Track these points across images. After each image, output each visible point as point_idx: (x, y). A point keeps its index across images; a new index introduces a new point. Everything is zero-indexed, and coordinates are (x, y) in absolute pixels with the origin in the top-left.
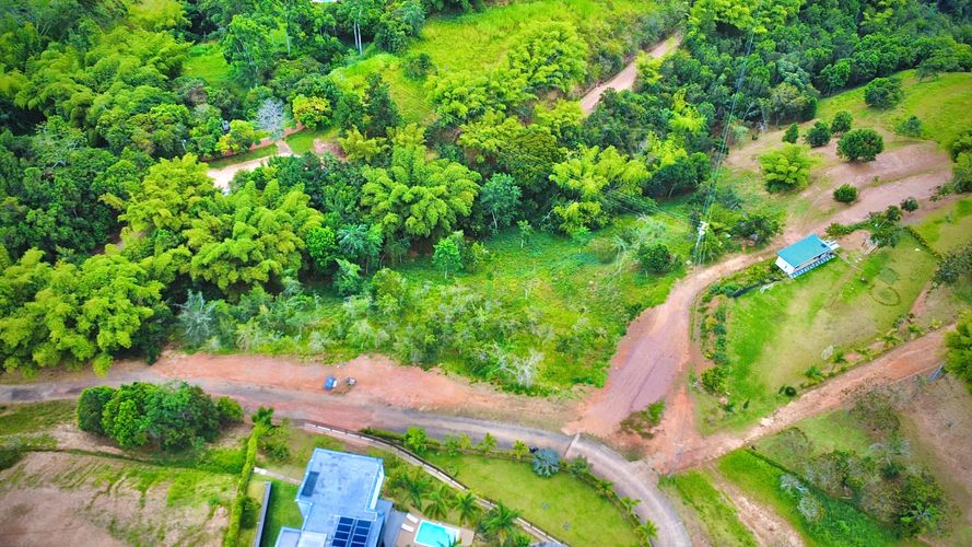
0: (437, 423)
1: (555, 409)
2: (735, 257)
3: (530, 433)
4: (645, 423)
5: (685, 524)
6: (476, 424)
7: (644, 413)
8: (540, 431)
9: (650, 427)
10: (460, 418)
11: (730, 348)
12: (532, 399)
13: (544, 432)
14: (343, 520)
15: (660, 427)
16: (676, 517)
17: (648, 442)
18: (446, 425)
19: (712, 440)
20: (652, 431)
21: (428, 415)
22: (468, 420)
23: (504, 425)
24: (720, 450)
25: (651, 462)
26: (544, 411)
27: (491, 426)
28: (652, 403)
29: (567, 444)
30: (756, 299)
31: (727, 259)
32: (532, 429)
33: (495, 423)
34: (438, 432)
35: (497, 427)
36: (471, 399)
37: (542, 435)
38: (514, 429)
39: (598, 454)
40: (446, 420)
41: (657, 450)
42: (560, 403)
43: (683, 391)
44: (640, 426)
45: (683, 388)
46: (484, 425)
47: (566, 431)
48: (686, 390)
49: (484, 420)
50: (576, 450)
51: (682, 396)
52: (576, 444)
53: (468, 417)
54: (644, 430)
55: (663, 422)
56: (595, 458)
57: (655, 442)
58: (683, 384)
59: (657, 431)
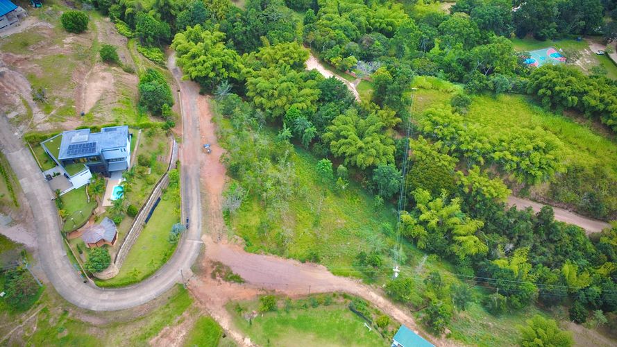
0: (195, 186)
1: (219, 230)
2: (407, 315)
3: (199, 222)
4: (223, 274)
5: (155, 299)
6: (198, 201)
7: (231, 273)
8: (201, 226)
9: (221, 277)
10: (199, 194)
11: (302, 312)
12: (222, 219)
13: (200, 227)
14: (95, 144)
15: (222, 281)
16: (160, 295)
17: (209, 276)
18: (194, 191)
19: (223, 312)
20: (218, 278)
21: (198, 182)
22: (199, 197)
23: (200, 211)
24: (217, 317)
25: (194, 279)
26: (216, 226)
27: (198, 206)
28: (241, 277)
29: (196, 239)
30: (356, 323)
31: (401, 309)
32: (201, 222)
33: (200, 207)
34: (189, 189)
35: (198, 210)
36: (213, 196)
37: (198, 227)
39: (192, 253)
40: (197, 189)
41: (204, 281)
42: (224, 232)
43: (259, 293)
44: (220, 272)
45: (262, 293)
46: (198, 204)
47: (204, 237)
48: (261, 295)
49: (201, 202)
50: (192, 244)
51: (254, 293)
52: (196, 243)
53: (201, 196)
54: (217, 274)
55: (228, 283)
56: (188, 253)
57: (210, 280)
58: (265, 293)
59: (219, 281)
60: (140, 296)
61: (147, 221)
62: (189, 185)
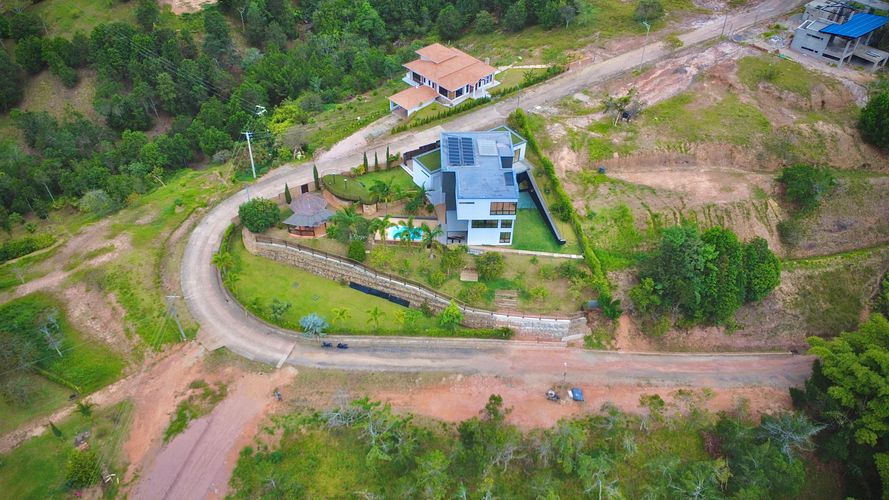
0: (439, 363)
1: (305, 400)
3: (334, 364)
4: (196, 403)
6: (395, 367)
7: (194, 417)
8: (321, 367)
9: (191, 398)
10: (414, 371)
13: (317, 366)
15: (180, 399)
17: (199, 376)
18: (428, 363)
20: (190, 392)
21: (451, 370)
22: (405, 370)
23: (364, 368)
24: (113, 388)
25: (200, 352)
26: (317, 397)
27: (376, 366)
28: (180, 436)
29: (292, 358)
32: (330, 368)
33: (374, 370)
34: (432, 355)
35: (370, 366)
36: (407, 399)
37: (319, 363)
38: (351, 365)
39: (258, 350)
40: (429, 368)
41: (190, 368)
42: (298, 410)
43: (131, 469)
44: (204, 396)
45: (129, 475)
46: (386, 366)
47: (292, 371)
48: (125, 470)
49: (387, 372)
50: (282, 352)
51: (136, 459)
52: (282, 358)
53: (407, 374)
54: (199, 392)
55: (173, 409)
56: (260, 345)
57: (190, 379)
58: (126, 481)
59: (183, 394)
60: (199, 280)
61: (354, 286)
62: (444, 355)
